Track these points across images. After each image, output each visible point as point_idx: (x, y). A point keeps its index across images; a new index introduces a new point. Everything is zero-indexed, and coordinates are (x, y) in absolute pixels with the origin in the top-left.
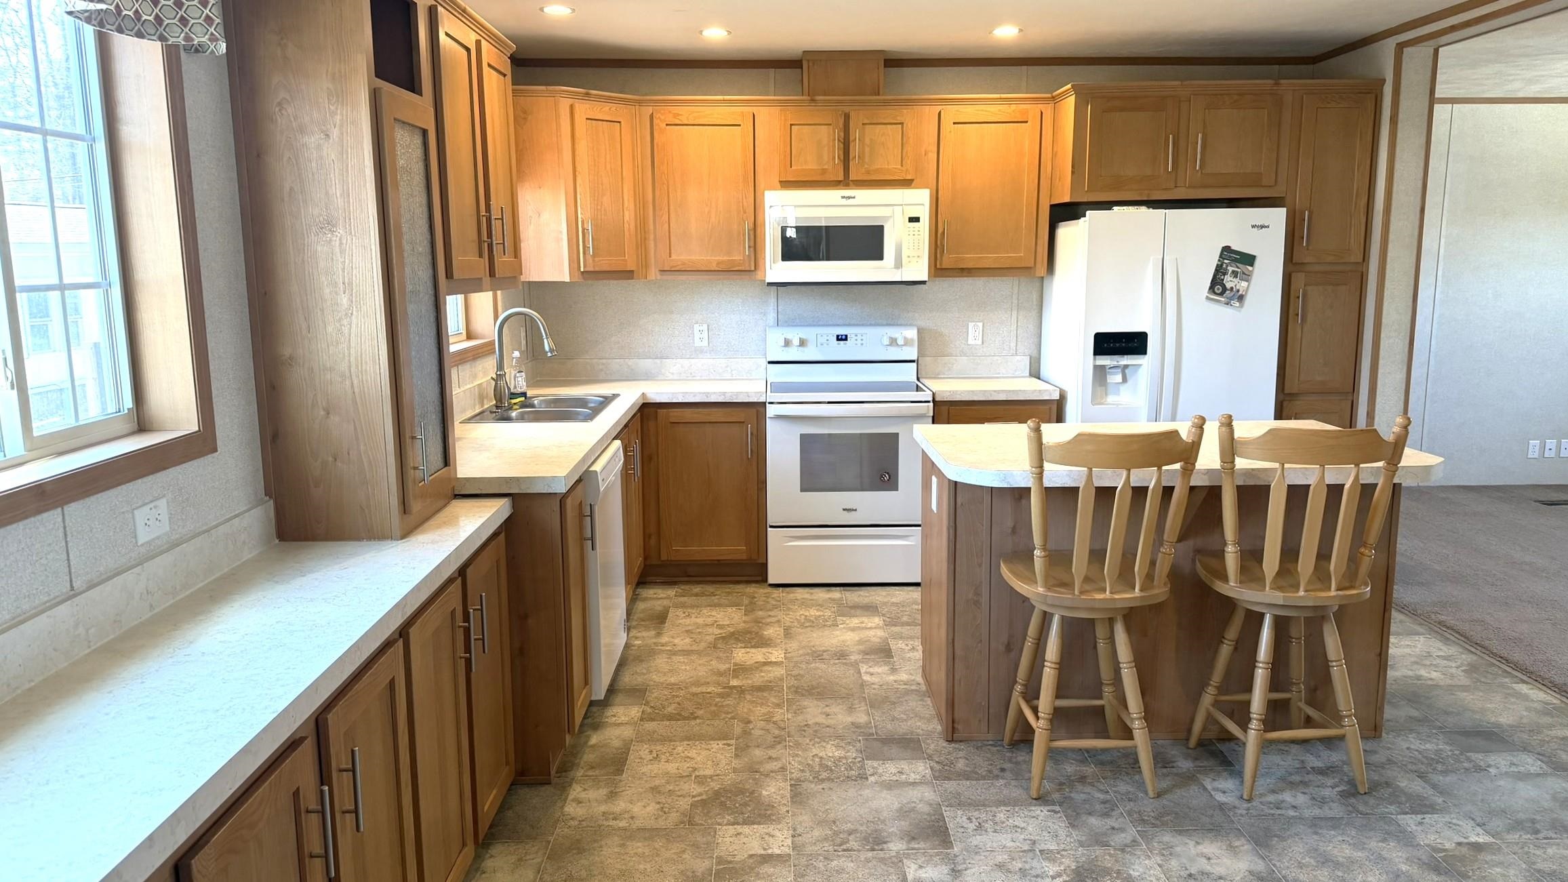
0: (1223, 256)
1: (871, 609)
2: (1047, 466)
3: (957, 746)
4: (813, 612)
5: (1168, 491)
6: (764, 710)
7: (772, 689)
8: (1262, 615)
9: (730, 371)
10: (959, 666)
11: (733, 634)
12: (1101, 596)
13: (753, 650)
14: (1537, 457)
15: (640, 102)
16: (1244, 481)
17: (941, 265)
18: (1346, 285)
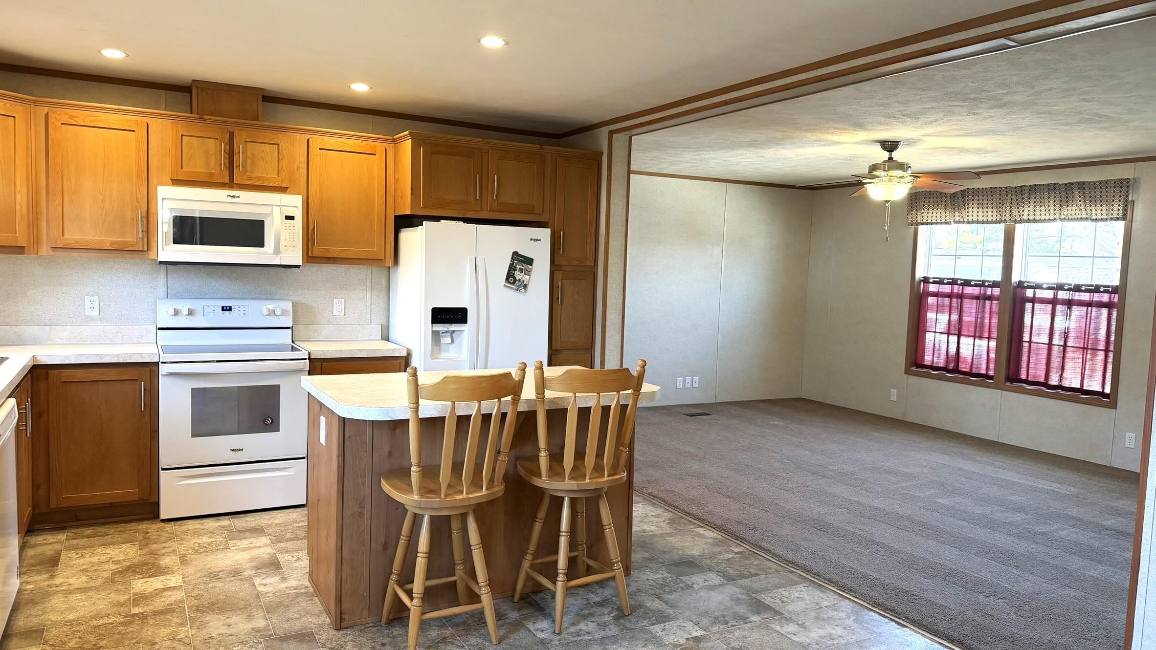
0: (514, 258)
1: (258, 531)
2: (421, 401)
3: (344, 632)
4: (206, 539)
5: (504, 415)
6: (168, 631)
7: (174, 611)
8: (563, 498)
9: (120, 336)
10: (346, 566)
11: (129, 567)
12: (459, 497)
13: (152, 579)
14: (681, 387)
15: (35, 103)
16: (549, 406)
17: (312, 254)
18: (585, 279)
